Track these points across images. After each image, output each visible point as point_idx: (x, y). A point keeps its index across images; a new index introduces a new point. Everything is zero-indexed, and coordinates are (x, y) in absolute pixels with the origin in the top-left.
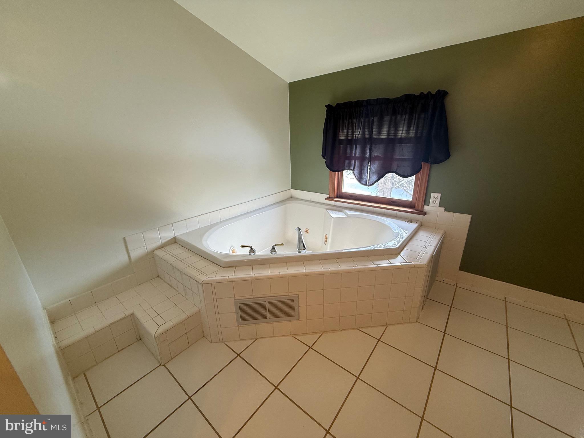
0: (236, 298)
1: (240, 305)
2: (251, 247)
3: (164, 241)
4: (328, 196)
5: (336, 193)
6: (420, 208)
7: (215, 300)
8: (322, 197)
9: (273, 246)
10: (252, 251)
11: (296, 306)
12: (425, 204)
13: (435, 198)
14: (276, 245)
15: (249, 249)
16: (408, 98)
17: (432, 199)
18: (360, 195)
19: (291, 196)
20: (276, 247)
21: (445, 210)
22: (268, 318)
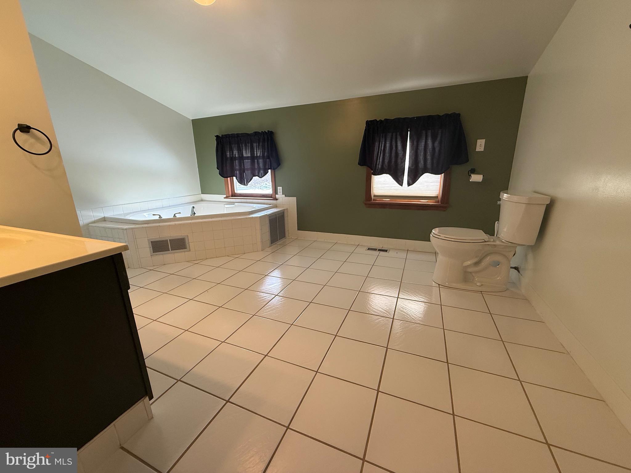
0: (149, 238)
1: (152, 242)
2: (160, 216)
3: (96, 219)
4: (225, 196)
5: (230, 193)
6: (274, 197)
7: (135, 240)
8: (221, 197)
9: (175, 215)
10: (160, 217)
11: (187, 242)
12: (276, 194)
13: (280, 189)
14: (176, 214)
15: (159, 216)
16: (256, 133)
17: (279, 191)
18: (246, 194)
19: (202, 199)
20: (176, 215)
21: (285, 196)
22: (170, 250)
